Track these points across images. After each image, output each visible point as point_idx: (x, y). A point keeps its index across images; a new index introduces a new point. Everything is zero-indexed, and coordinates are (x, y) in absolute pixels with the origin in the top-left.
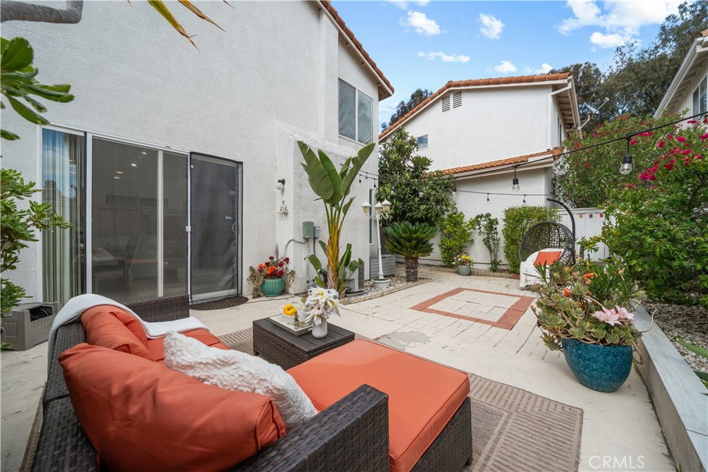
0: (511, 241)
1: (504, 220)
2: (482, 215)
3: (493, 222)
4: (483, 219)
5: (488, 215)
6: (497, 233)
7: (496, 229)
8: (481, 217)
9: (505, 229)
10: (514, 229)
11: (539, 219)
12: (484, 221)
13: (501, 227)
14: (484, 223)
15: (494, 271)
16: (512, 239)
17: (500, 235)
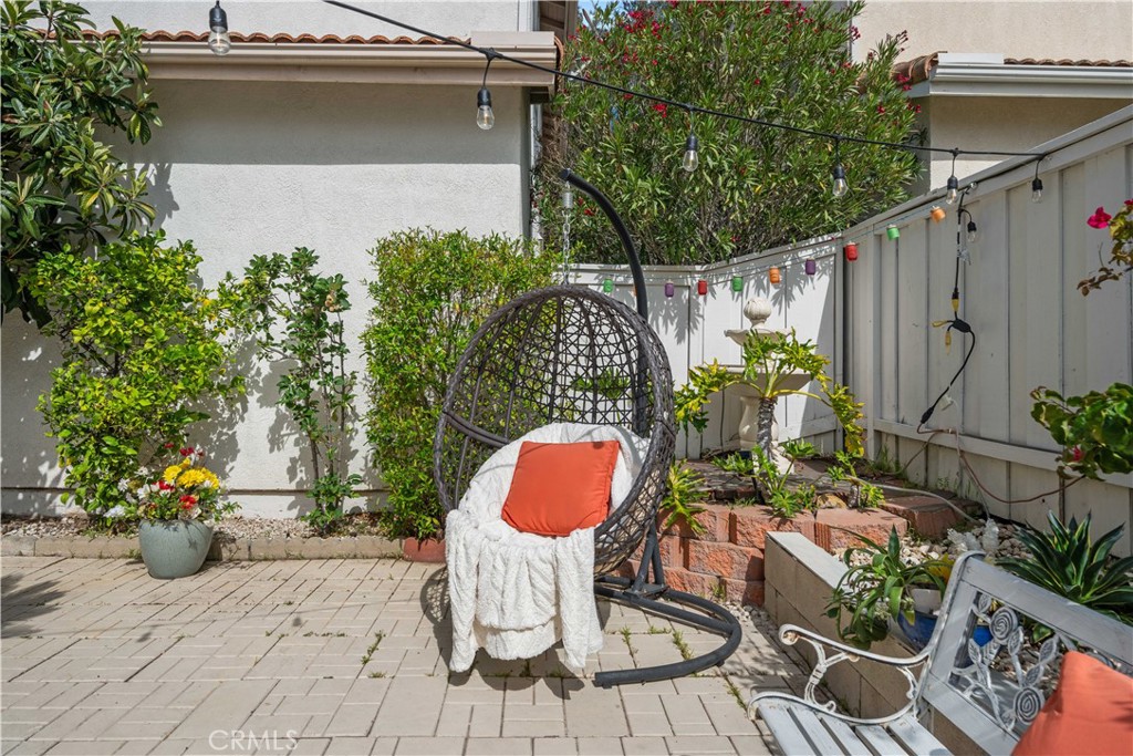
0: (400, 390)
1: (374, 290)
2: (278, 259)
3: (323, 294)
4: (284, 279)
5: (304, 258)
6: (340, 349)
7: (338, 328)
8: (271, 266)
9: (378, 331)
10: (413, 335)
11: (511, 286)
12: (287, 288)
13: (358, 317)
14: (285, 297)
15: (330, 529)
16: (403, 380)
17: (356, 363)
